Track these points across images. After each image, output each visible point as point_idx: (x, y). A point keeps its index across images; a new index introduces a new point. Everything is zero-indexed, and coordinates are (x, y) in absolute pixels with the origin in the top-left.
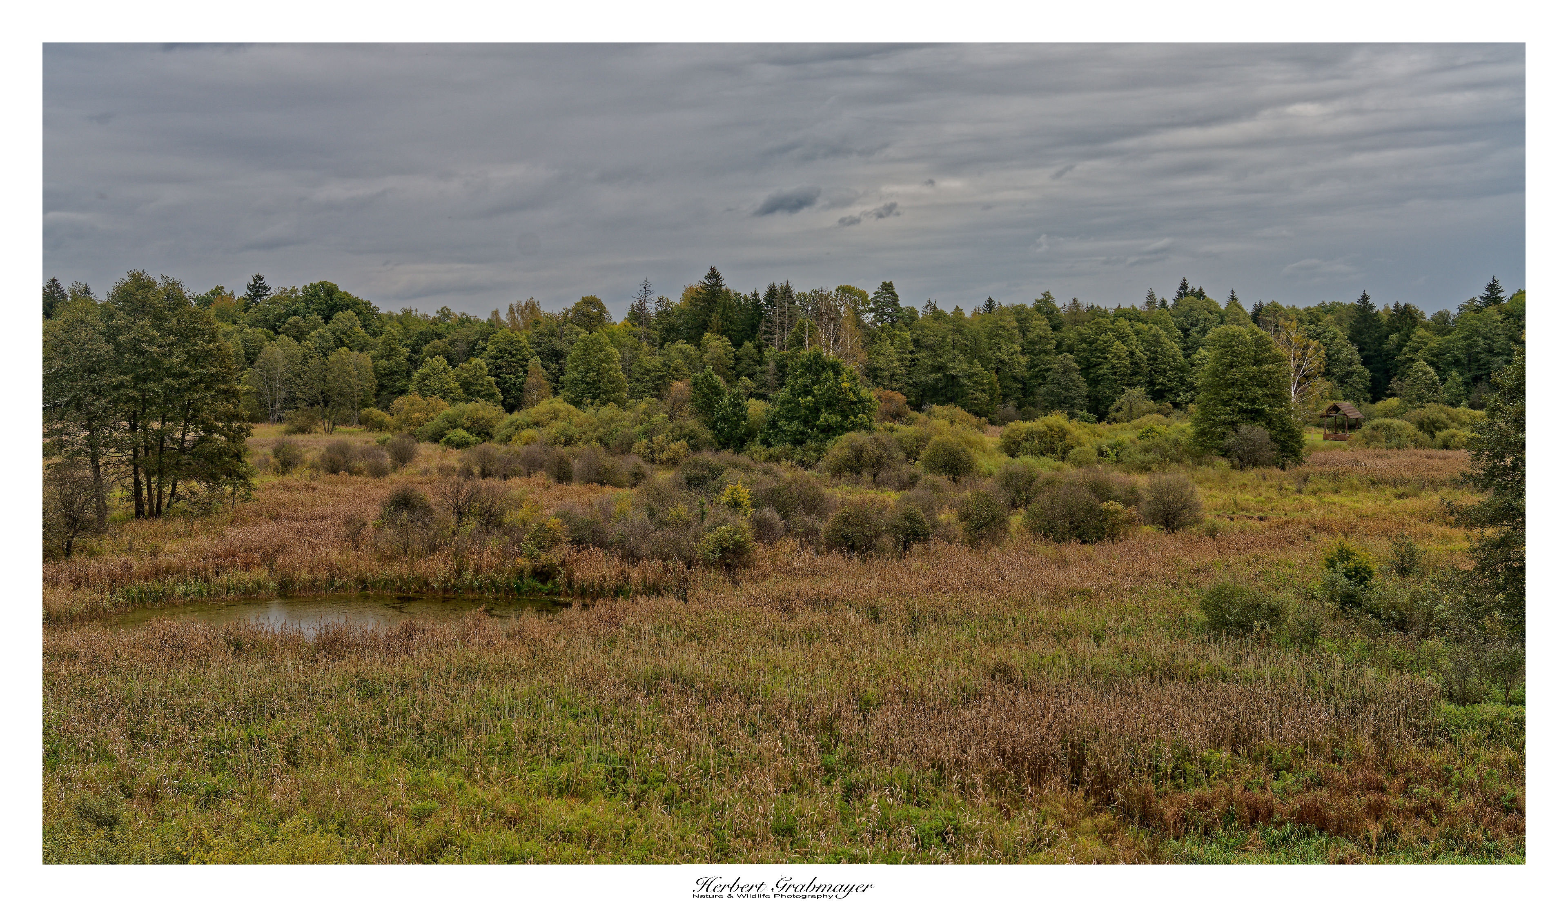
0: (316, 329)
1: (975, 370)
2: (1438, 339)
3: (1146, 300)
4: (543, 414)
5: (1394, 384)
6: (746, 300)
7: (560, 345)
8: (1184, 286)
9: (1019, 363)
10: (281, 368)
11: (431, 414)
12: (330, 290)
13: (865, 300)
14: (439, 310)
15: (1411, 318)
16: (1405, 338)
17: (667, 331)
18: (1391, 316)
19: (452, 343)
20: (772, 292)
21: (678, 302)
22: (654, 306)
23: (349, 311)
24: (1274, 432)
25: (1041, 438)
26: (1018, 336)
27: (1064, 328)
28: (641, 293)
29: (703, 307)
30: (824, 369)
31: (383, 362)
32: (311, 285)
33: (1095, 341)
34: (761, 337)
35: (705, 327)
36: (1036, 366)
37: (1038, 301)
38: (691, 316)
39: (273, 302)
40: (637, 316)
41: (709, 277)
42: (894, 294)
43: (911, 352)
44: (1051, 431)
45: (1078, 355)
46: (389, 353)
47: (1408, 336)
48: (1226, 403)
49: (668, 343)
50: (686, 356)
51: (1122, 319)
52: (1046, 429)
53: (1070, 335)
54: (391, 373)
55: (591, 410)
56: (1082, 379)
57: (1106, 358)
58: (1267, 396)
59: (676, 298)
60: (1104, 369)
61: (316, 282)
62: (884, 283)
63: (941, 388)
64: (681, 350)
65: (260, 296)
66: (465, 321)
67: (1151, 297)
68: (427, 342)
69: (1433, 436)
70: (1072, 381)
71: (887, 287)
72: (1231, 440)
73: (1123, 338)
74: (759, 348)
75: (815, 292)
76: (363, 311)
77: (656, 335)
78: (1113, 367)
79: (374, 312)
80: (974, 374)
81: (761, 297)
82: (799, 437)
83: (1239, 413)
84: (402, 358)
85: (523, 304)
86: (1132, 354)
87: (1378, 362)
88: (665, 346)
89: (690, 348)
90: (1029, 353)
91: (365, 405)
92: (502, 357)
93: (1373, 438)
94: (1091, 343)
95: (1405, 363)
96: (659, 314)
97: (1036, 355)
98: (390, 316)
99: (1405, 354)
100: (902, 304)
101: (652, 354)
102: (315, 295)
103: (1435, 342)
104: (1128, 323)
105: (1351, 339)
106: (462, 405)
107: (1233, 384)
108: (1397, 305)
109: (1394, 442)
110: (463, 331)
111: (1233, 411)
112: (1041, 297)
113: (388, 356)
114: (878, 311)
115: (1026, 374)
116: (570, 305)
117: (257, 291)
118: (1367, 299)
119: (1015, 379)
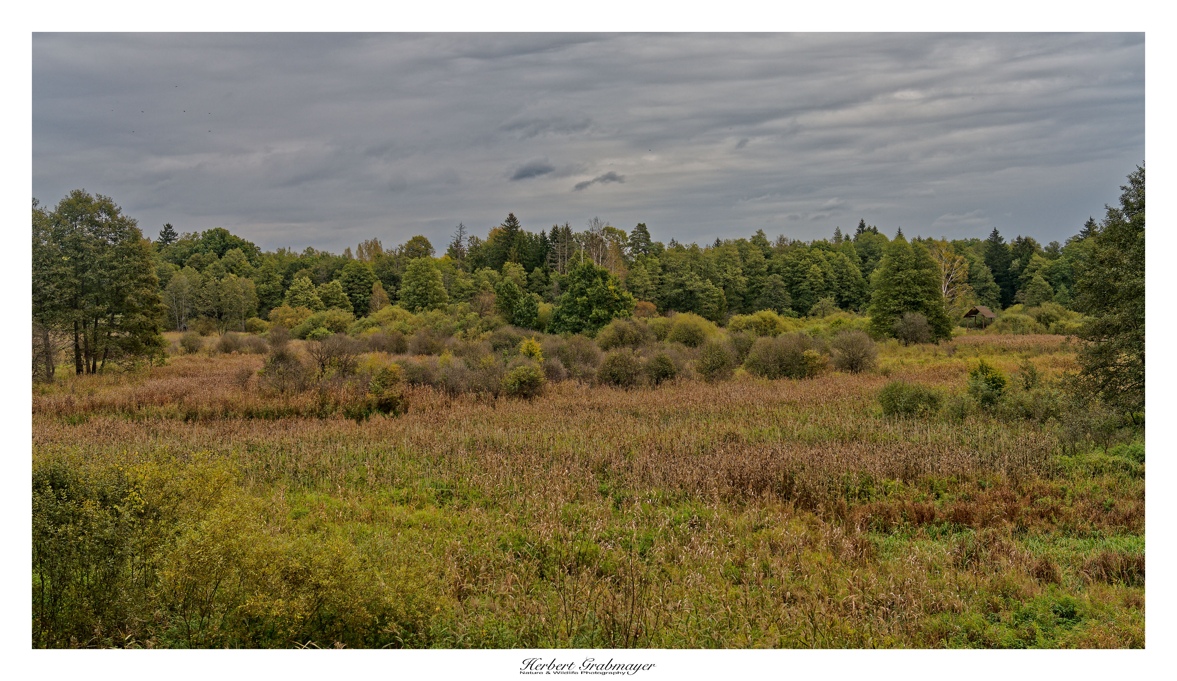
0: (212, 262)
1: (707, 286)
2: (1050, 262)
3: (834, 236)
4: (385, 316)
5: (1019, 295)
6: (536, 237)
7: (396, 271)
8: (862, 225)
9: (740, 281)
10: (186, 291)
11: (299, 320)
12: (223, 234)
13: (625, 238)
14: (306, 249)
15: (1030, 247)
16: (1025, 262)
17: (477, 261)
18: (1015, 246)
19: (316, 271)
20: (555, 231)
21: (486, 240)
22: (467, 243)
23: (238, 248)
24: (930, 319)
25: (757, 327)
26: (739, 262)
27: (774, 256)
28: (457, 233)
29: (504, 243)
30: (595, 276)
31: (264, 286)
32: (209, 230)
33: (796, 265)
34: (547, 264)
35: (505, 258)
36: (753, 284)
37: (753, 237)
38: (495, 250)
39: (181, 243)
40: (455, 251)
41: (508, 221)
42: (646, 233)
43: (660, 274)
44: (765, 321)
45: (783, 276)
46: (268, 279)
47: (1028, 261)
48: (895, 297)
49: (478, 269)
50: (491, 279)
51: (816, 249)
52: (761, 320)
53: (778, 261)
54: (269, 294)
55: (420, 314)
56: (787, 293)
57: (805, 278)
58: (925, 291)
59: (484, 237)
60: (804, 286)
61: (212, 228)
62: (639, 225)
63: (682, 301)
64: (488, 274)
65: (170, 240)
66: (325, 256)
67: (838, 234)
68: (296, 271)
69: (1047, 326)
70: (780, 294)
71: (642, 227)
72: (899, 323)
73: (819, 262)
74: (546, 272)
75: (587, 233)
76: (249, 249)
77: (468, 265)
78: (811, 284)
79: (256, 251)
80: (707, 290)
81: (547, 235)
82: (577, 327)
83: (904, 304)
84: (278, 282)
85: (369, 243)
86: (825, 274)
87: (1006, 280)
88: (475, 271)
89: (495, 273)
90: (748, 274)
91: (248, 315)
92: (353, 281)
93: (1003, 327)
94: (793, 266)
95: (1026, 280)
96: (471, 250)
97: (752, 276)
98: (268, 255)
99: (1026, 274)
100: (653, 240)
101: (466, 277)
102: (212, 238)
103: (1047, 264)
104: (821, 252)
105: (987, 263)
106: (322, 313)
107: (899, 283)
108: (1019, 238)
109: (1019, 330)
110: (324, 263)
111: (900, 303)
112: (756, 234)
113: (267, 281)
114: (635, 244)
115: (745, 290)
116: (404, 242)
117: (167, 237)
118: (997, 233)
119: (737, 293)
